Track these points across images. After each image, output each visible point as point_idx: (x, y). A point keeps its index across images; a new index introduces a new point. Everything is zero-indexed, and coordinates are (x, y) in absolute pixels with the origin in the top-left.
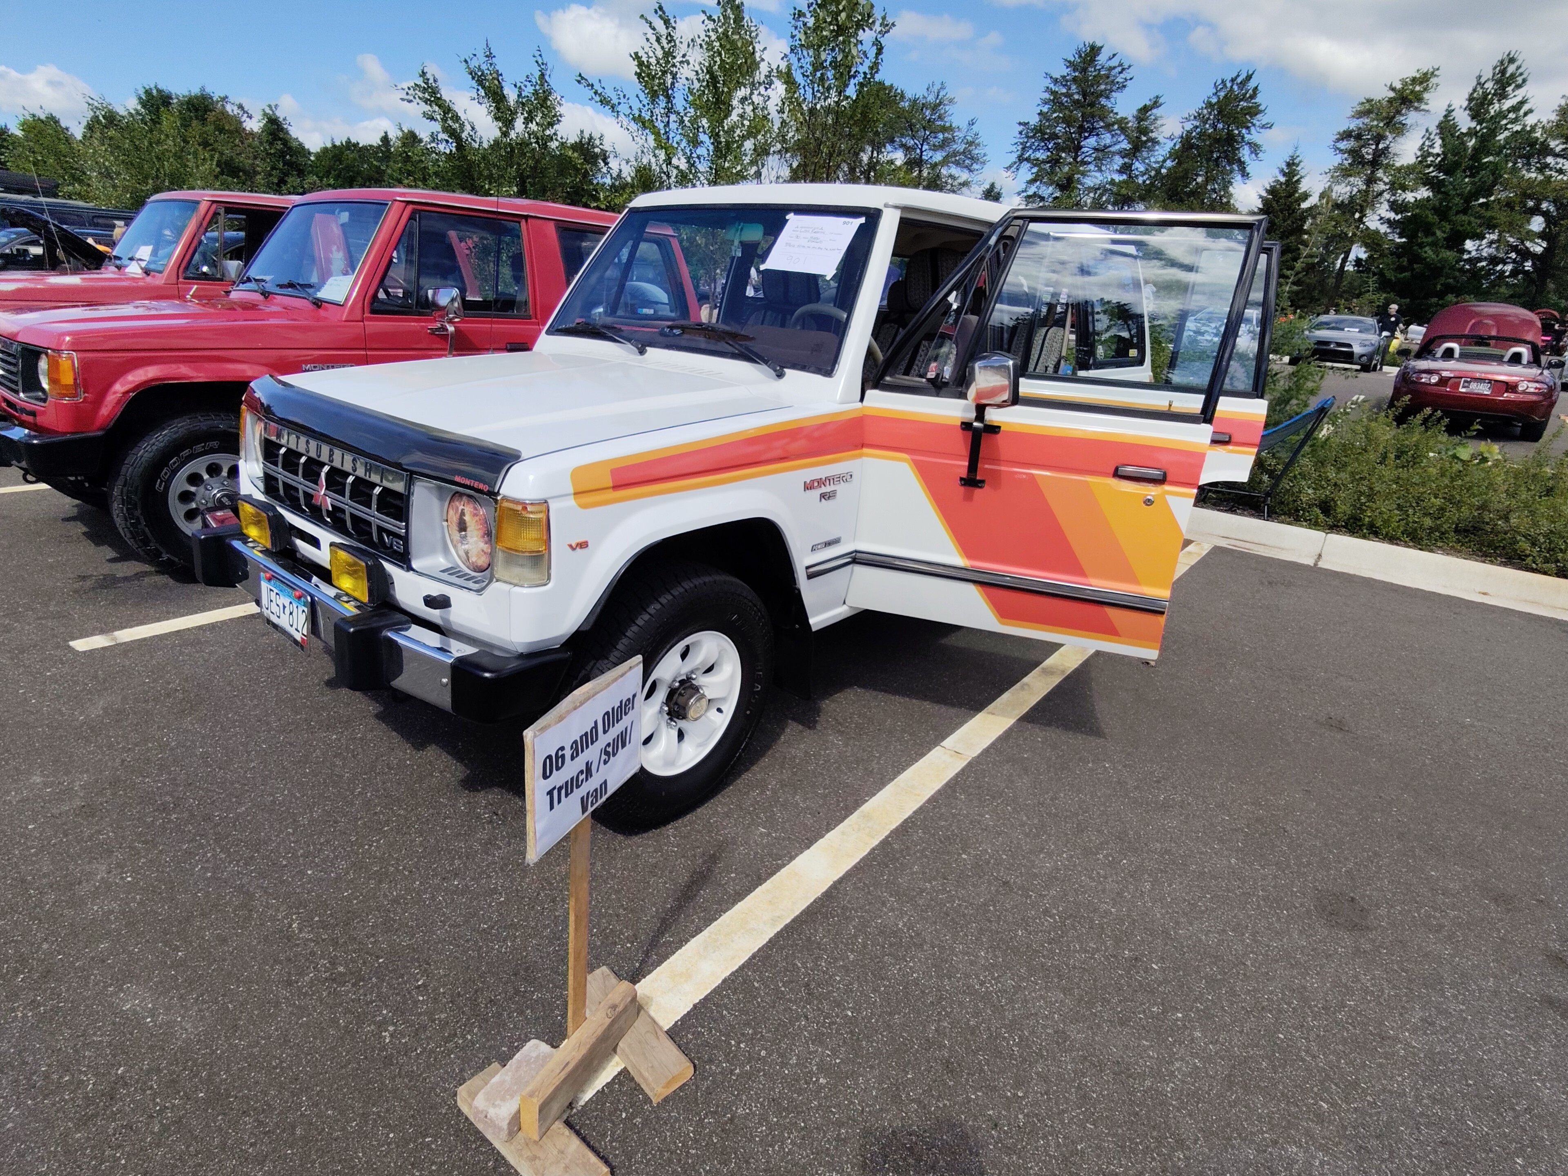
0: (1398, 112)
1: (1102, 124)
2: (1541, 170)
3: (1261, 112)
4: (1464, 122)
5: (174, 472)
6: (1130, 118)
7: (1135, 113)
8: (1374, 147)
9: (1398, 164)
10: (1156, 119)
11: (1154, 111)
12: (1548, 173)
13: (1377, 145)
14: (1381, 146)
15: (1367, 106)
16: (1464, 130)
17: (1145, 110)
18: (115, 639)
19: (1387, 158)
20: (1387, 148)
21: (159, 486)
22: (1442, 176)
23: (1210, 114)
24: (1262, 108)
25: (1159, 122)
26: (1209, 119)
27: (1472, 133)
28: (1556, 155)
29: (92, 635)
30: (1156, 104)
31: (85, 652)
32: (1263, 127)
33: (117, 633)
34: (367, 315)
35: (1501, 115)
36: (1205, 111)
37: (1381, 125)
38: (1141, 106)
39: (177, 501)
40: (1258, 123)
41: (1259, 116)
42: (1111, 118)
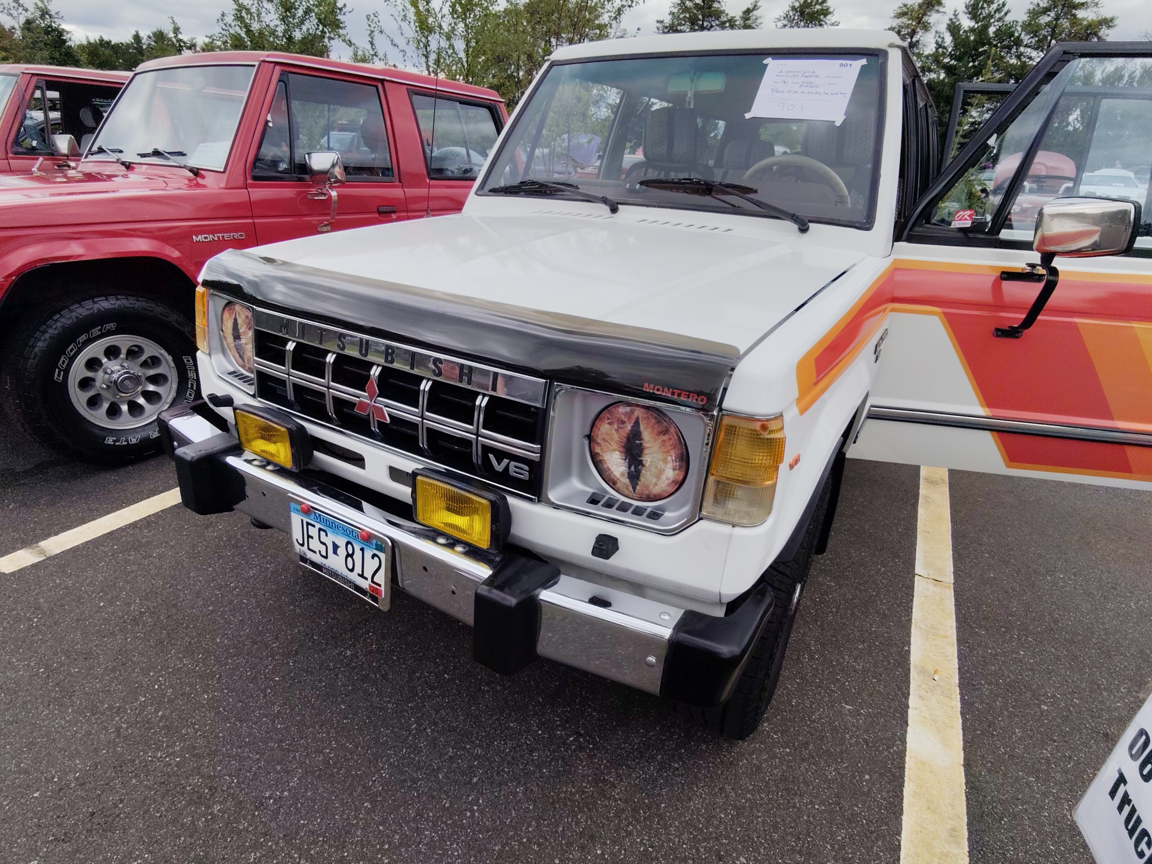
0: (925, 14)
1: (717, 22)
2: (1018, 57)
3: (830, 13)
4: (966, 23)
5: (72, 360)
6: (737, 18)
7: (741, 14)
8: (909, 40)
9: (926, 53)
10: (756, 19)
11: (755, 12)
12: (1024, 59)
13: (912, 38)
14: (914, 40)
15: (905, 9)
16: (966, 29)
17: (748, 11)
18: (42, 552)
19: (918, 48)
20: (918, 41)
21: (58, 376)
22: (953, 62)
23: (795, 15)
24: (831, 10)
25: (758, 21)
26: (794, 19)
27: (972, 30)
28: (1026, 46)
29: (14, 549)
30: (755, 7)
31: (13, 574)
32: (832, 25)
33: (43, 544)
34: (250, 181)
35: (990, 16)
36: (791, 13)
37: (914, 23)
38: (745, 9)
39: (77, 389)
40: (829, 22)
41: (829, 17)
42: (723, 19)
